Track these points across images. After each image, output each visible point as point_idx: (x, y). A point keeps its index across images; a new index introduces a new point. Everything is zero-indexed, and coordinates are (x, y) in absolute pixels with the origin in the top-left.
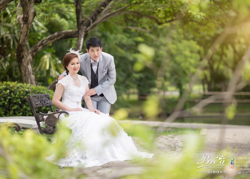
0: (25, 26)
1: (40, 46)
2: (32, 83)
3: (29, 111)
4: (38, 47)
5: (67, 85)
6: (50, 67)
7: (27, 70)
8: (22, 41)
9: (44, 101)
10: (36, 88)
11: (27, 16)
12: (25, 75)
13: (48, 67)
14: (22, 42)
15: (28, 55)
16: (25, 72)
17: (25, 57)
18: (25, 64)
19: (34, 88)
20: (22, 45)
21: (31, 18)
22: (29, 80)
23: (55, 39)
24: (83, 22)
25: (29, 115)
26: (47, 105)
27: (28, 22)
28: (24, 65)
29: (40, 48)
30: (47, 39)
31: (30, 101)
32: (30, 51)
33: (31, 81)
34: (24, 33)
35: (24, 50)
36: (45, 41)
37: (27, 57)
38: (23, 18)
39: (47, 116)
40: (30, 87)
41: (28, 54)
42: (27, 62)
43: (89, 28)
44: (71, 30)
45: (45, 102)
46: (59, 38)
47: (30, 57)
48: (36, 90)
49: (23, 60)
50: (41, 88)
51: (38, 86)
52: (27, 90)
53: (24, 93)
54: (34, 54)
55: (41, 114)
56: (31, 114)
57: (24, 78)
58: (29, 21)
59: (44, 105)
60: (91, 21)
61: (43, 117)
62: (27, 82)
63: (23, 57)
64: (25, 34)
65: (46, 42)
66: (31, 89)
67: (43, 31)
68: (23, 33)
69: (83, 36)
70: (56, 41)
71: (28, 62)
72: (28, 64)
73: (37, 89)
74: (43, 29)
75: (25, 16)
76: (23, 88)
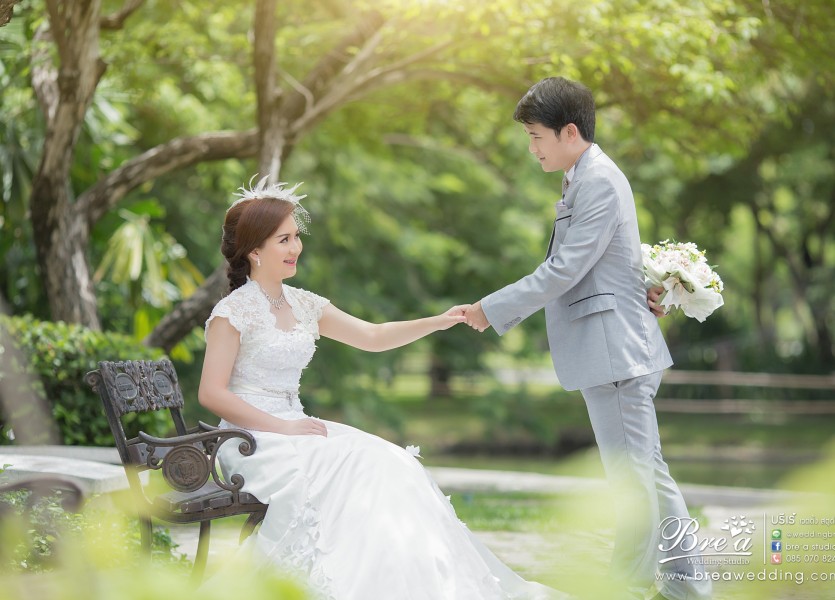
0: (66, 109)
1: (116, 186)
2: (85, 323)
3: (75, 428)
4: (109, 191)
5: (251, 325)
6: (144, 268)
7: (69, 272)
8: (55, 163)
9: (155, 388)
10: (101, 343)
11: (74, 74)
12: (61, 292)
13: (135, 271)
14: (52, 171)
15: (74, 219)
16: (61, 281)
17: (62, 224)
18: (61, 253)
19: (95, 341)
20: (53, 180)
21: (86, 80)
22: (77, 311)
23: (174, 163)
24: (279, 99)
25: (76, 443)
26: (164, 402)
27: (75, 95)
28: (56, 256)
29: (118, 193)
30: (142, 162)
31: (104, 386)
32: (80, 204)
33: (83, 313)
34: (61, 137)
35: (60, 200)
36: (136, 170)
37: (68, 227)
38: (60, 80)
39: (169, 449)
40: (79, 337)
41: (74, 215)
42: (67, 244)
43: (299, 123)
44: (228, 134)
45: (156, 392)
46: (188, 158)
47: (80, 226)
48: (101, 348)
49: (55, 237)
50: (120, 343)
51: (110, 335)
52: (67, 347)
53: (56, 357)
54: (96, 214)
55: (143, 440)
56: (81, 437)
57: (58, 304)
58: (78, 92)
59: (152, 404)
60: (309, 97)
61: (151, 451)
62: (68, 319)
63: (55, 225)
64: (66, 138)
65: (141, 172)
66: (82, 343)
67: (122, 140)
68: (56, 136)
69: (277, 152)
70: (176, 169)
71: (72, 243)
72: (72, 252)
73: (107, 344)
74: (119, 131)
75: (68, 72)
76: (55, 339)
